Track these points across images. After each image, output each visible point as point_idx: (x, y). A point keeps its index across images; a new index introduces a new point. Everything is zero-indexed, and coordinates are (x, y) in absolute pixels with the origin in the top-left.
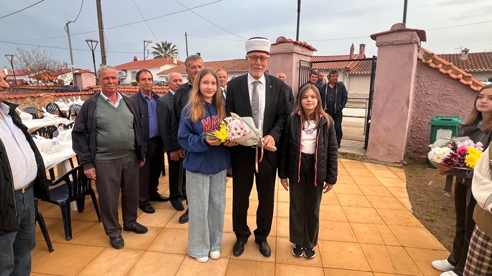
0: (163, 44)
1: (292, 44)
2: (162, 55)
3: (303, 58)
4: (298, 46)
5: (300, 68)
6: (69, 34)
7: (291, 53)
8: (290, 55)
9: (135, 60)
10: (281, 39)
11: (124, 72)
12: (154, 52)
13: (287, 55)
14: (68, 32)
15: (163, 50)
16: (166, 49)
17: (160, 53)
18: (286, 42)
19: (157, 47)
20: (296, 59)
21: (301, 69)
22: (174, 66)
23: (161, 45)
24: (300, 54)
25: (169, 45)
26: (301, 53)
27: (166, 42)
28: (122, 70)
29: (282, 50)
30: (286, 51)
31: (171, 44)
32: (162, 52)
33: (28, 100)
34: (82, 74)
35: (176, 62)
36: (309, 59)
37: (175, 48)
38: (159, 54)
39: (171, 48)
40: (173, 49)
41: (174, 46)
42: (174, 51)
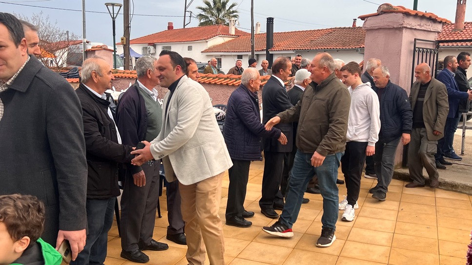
0: (215, 2)
1: (401, 15)
2: (213, 19)
3: (420, 36)
4: (411, 18)
5: (415, 51)
7: (400, 29)
8: (397, 32)
9: (170, 27)
10: (385, 7)
11: (152, 48)
12: (200, 15)
13: (393, 31)
15: (215, 12)
16: (219, 10)
17: (209, 16)
18: (392, 12)
19: (205, 6)
20: (407, 37)
21: (416, 54)
22: (230, 39)
23: (212, 4)
24: (415, 29)
25: (224, 5)
26: (418, 27)
28: (150, 44)
29: (386, 24)
30: (391, 25)
31: (227, 2)
32: (213, 15)
34: (96, 52)
35: (233, 33)
37: (234, 9)
38: (207, 17)
39: (227, 8)
40: (231, 10)
41: (233, 6)
42: (232, 14)
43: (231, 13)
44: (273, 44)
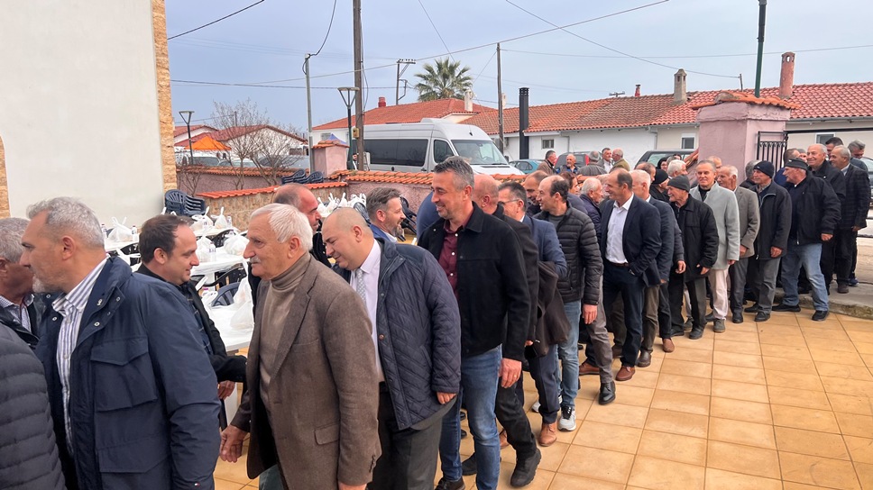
0: (440, 66)
1: (745, 105)
2: (437, 90)
3: (766, 127)
4: (756, 107)
5: (759, 145)
6: (308, 77)
7: (744, 121)
8: (740, 124)
9: (382, 104)
10: (724, 95)
12: (420, 85)
13: (735, 123)
14: (307, 73)
15: (440, 79)
16: (445, 77)
17: (432, 85)
18: (732, 101)
19: (427, 73)
20: (752, 129)
21: (761, 149)
22: (467, 117)
23: (436, 70)
24: (761, 120)
25: (452, 69)
26: (764, 118)
27: (447, 62)
29: (725, 115)
30: (733, 117)
31: (456, 66)
32: (436, 83)
33: (259, 197)
34: (327, 149)
35: (470, 109)
36: (781, 127)
37: (465, 74)
38: (430, 88)
39: (457, 74)
40: (462, 77)
41: (464, 71)
42: (463, 82)
43: (462, 80)
44: (528, 124)
